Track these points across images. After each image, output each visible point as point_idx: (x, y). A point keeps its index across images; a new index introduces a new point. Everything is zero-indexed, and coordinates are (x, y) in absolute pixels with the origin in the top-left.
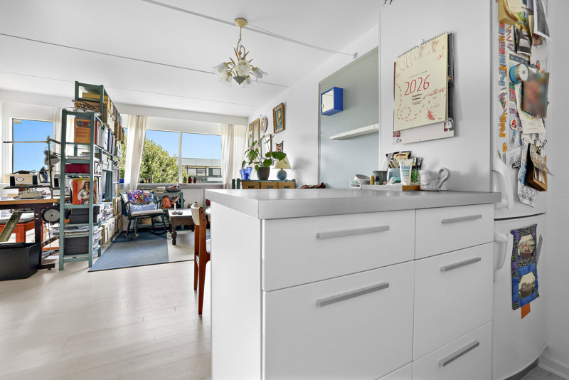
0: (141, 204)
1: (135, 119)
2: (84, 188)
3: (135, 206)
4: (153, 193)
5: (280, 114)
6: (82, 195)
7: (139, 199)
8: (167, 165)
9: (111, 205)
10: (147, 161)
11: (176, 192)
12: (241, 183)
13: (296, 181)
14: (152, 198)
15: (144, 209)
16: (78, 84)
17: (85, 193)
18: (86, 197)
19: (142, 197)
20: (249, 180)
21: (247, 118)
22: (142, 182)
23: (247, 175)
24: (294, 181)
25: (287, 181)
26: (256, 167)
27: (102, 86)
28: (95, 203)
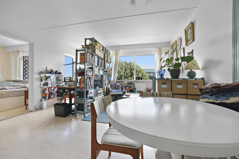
0: (115, 89)
1: (115, 51)
2: (83, 82)
3: (112, 90)
4: (121, 84)
5: (190, 31)
6: (82, 86)
7: (115, 87)
8: (139, 72)
9: (103, 89)
10: (131, 70)
11: (132, 84)
12: (157, 80)
13: (205, 79)
14: (121, 87)
15: (116, 92)
16: (86, 39)
17: (83, 85)
18: (83, 86)
19: (116, 86)
20: (163, 79)
21: (170, 43)
22: (118, 79)
23: (162, 75)
24: (203, 79)
25: (196, 79)
26: (169, 70)
27: (93, 38)
28: (86, 89)
